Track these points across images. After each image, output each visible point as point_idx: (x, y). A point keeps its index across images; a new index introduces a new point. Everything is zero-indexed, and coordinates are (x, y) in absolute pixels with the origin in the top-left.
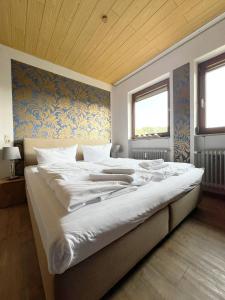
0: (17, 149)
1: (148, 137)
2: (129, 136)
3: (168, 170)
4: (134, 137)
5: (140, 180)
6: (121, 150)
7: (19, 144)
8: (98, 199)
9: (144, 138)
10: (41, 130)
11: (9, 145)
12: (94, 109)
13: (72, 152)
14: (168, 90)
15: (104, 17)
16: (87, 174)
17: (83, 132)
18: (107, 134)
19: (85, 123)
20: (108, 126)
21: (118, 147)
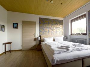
0: (40, 38)
1: (77, 35)
2: (70, 34)
3: (83, 48)
4: (72, 34)
5: (72, 50)
6: (67, 38)
7: (40, 36)
8: (60, 53)
9: (76, 35)
10: (44, 33)
11: (38, 37)
12: (58, 26)
13: (52, 39)
14: (86, 18)
15: (62, 3)
16: (57, 46)
17: (55, 33)
18: (62, 33)
19: (55, 30)
20: (62, 30)
21: (66, 37)
